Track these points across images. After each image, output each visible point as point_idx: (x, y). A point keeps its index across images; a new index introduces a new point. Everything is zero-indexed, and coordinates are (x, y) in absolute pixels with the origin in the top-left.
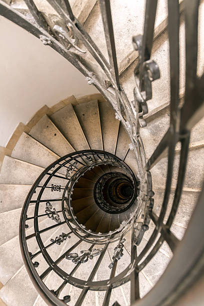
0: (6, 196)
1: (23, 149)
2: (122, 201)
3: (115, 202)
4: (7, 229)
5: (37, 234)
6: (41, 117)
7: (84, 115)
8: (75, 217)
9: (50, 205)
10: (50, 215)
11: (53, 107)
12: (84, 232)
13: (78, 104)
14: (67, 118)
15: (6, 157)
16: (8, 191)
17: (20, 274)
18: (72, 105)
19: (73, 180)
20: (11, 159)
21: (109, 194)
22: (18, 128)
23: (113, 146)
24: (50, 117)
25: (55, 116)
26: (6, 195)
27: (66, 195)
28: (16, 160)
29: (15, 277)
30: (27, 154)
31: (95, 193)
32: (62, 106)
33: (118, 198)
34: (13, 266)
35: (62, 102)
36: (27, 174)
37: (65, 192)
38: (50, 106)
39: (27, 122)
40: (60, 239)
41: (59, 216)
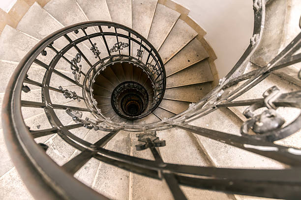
0: (144, 9)
1: (183, 30)
2: (124, 103)
3: (125, 97)
4: (118, 5)
5: (102, 34)
6: (207, 52)
7: (201, 89)
8: (113, 63)
9: (126, 46)
10: (117, 45)
11: (214, 64)
12: (99, 69)
13: (212, 87)
14: (202, 74)
15: (179, 15)
16: (149, 11)
17: (79, 10)
18: (213, 81)
19: (146, 68)
20: (177, 18)
21: (132, 94)
22: (202, 30)
23: (168, 108)
24: (206, 59)
25: (206, 64)
26: (146, 9)
27: (133, 60)
28: (175, 23)
29: (77, 5)
30: (177, 33)
31: (134, 83)
32: (214, 73)
33: (128, 101)
34: (87, 5)
35: (217, 73)
36: (160, 30)
37: (136, 59)
38: (215, 62)
39: (206, 39)
40: (95, 50)
41: (116, 51)
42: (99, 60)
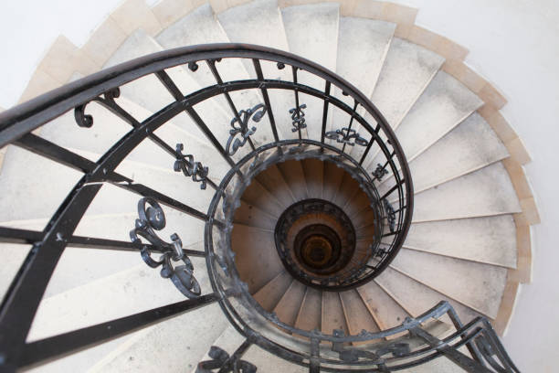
42: (298, 138)
